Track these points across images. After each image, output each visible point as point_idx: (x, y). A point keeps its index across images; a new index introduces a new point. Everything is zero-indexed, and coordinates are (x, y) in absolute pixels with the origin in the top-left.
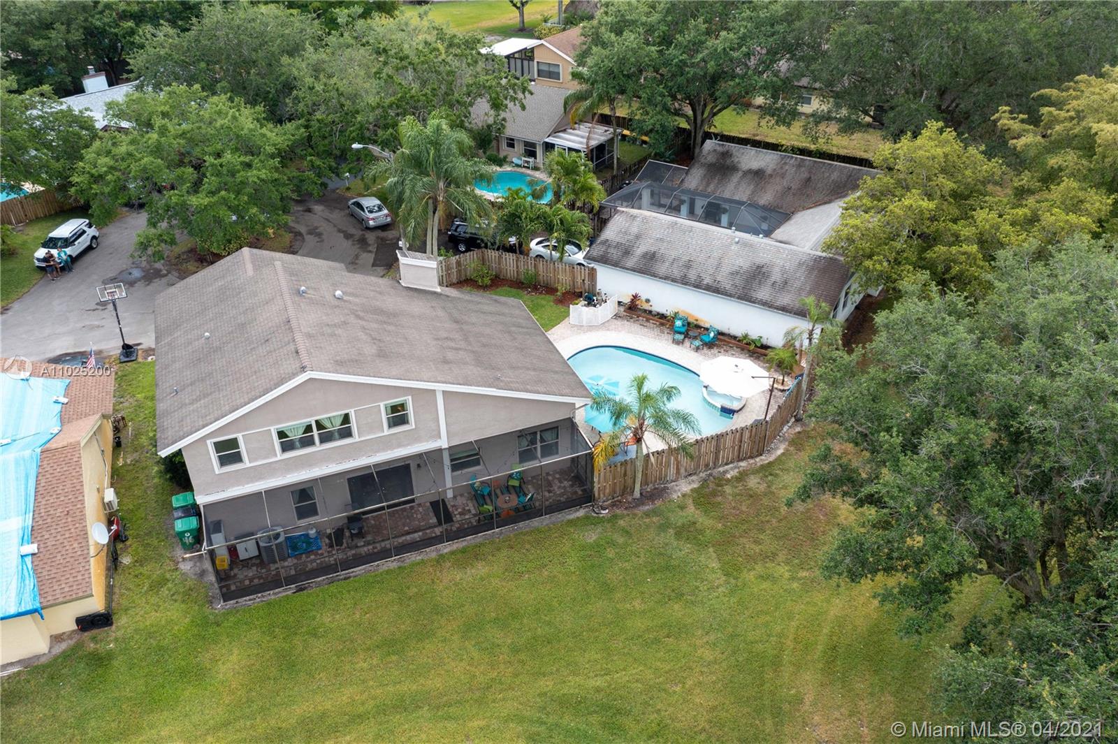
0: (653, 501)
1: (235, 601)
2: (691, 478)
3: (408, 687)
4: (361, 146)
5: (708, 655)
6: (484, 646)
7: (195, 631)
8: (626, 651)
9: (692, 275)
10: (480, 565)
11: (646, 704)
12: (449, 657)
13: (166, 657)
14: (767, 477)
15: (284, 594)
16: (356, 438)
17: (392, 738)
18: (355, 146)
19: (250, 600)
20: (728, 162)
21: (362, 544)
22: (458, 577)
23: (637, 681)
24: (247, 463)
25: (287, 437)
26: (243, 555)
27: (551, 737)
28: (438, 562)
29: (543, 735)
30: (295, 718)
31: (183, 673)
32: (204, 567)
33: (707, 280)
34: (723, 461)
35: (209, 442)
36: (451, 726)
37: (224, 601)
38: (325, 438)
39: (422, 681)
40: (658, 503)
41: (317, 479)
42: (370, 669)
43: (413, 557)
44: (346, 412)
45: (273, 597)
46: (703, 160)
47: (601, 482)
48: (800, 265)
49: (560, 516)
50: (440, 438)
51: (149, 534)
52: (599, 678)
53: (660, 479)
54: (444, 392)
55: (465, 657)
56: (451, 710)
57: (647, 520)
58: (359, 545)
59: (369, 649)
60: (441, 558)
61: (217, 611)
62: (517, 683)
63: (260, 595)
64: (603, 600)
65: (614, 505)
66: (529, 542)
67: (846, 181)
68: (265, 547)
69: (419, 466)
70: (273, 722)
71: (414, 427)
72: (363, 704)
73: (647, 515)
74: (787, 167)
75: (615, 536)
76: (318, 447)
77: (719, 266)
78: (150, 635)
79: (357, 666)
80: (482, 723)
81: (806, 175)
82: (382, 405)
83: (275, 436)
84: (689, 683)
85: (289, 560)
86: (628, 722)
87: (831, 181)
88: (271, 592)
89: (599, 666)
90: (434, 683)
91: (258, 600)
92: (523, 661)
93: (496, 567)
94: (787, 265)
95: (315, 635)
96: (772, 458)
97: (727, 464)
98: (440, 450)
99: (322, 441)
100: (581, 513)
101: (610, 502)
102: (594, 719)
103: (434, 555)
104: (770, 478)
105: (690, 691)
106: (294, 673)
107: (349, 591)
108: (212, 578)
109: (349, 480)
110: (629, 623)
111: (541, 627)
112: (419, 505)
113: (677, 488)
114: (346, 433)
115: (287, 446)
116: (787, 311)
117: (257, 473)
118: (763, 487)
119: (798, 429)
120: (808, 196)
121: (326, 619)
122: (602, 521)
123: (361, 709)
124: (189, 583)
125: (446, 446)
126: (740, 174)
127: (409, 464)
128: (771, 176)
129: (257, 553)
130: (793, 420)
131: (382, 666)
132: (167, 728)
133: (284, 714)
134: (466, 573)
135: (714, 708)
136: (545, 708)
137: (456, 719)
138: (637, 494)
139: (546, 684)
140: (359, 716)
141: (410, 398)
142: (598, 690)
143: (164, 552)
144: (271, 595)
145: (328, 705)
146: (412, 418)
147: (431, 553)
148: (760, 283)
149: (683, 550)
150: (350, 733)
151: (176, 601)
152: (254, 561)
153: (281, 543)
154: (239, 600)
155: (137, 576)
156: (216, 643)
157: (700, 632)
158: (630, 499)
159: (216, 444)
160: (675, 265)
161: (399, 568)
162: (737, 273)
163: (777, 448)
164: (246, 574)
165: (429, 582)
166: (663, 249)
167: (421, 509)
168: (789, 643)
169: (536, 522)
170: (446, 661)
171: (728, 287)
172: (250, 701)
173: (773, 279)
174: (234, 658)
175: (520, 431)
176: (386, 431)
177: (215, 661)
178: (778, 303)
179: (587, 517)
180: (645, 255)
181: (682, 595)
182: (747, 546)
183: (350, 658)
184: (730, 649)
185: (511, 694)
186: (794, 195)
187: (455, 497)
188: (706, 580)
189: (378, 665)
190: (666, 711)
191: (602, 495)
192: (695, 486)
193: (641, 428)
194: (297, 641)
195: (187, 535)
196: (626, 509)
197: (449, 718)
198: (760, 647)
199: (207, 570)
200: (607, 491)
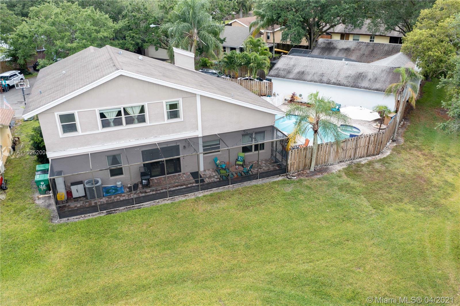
0: (322, 174)
1: (67, 219)
2: (341, 164)
3: (177, 269)
4: (155, 26)
5: (376, 251)
6: (227, 245)
7: (38, 234)
8: (321, 248)
9: (325, 79)
10: (221, 202)
11: (341, 280)
12: (204, 252)
13: (17, 249)
14: (385, 164)
15: (98, 216)
16: (148, 123)
17: (166, 300)
18: (152, 26)
19: (76, 219)
20: (331, 46)
21: (149, 191)
22: (209, 209)
23: (332, 266)
24: (80, 132)
25: (105, 117)
26: (75, 195)
27: (279, 299)
28: (196, 200)
29: (273, 298)
30: (99, 287)
31: (26, 259)
32: (51, 203)
33: (333, 80)
34: (358, 155)
35: (56, 114)
36: (208, 293)
37: (60, 218)
38: (130, 121)
39: (187, 265)
40: (325, 174)
41: (123, 149)
42: (152, 258)
43: (181, 198)
44: (142, 104)
45: (91, 217)
46: (319, 46)
47: (292, 160)
48: (382, 71)
49: (268, 180)
50: (198, 130)
51: (21, 187)
52: (306, 264)
53: (325, 162)
54: (201, 96)
55: (215, 251)
56: (207, 283)
57: (320, 182)
58: (147, 191)
59: (151, 246)
60: (197, 200)
61: (54, 224)
62: (251, 267)
63: (83, 216)
64: (302, 221)
65: (299, 175)
66: (251, 191)
67: (392, 50)
68: (89, 188)
69: (184, 147)
70: (83, 290)
71: (182, 120)
72: (146, 279)
73: (320, 179)
74: (361, 46)
75: (303, 189)
76: (124, 126)
77: (338, 75)
78: (9, 236)
79: (144, 256)
80: (229, 291)
81: (371, 49)
82: (164, 102)
83: (98, 116)
84: (368, 267)
85: (104, 198)
86: (331, 291)
87: (384, 50)
88: (91, 214)
89: (305, 257)
90: (196, 267)
91: (81, 218)
92: (254, 254)
93: (232, 203)
94: (376, 72)
95: (116, 237)
96: (385, 156)
97: (360, 157)
98: (197, 138)
99: (127, 123)
100: (280, 178)
101: (296, 173)
102: (306, 289)
103: (193, 197)
104: (386, 164)
105: (370, 272)
106: (100, 260)
107: (140, 215)
108: (54, 207)
109: (143, 152)
110: (321, 233)
111: (263, 235)
112: (184, 174)
113: (334, 168)
114: (142, 119)
115: (106, 124)
116: (379, 91)
117: (86, 140)
118: (384, 168)
119: (395, 144)
120: (373, 56)
121: (124, 229)
122: (293, 182)
123: (145, 282)
124: (40, 210)
125: (201, 136)
126: (338, 50)
127: (179, 145)
128: (354, 50)
129: (84, 195)
130: (391, 141)
131: (160, 256)
132: (8, 292)
133: (91, 284)
134: (213, 206)
135: (390, 282)
136: (272, 282)
137: (211, 288)
138: (312, 169)
139: (271, 268)
140: (144, 286)
141: (181, 99)
142: (307, 271)
143: (27, 195)
144: (90, 216)
145: (122, 279)
146: (181, 113)
147: (191, 196)
148: (362, 80)
149: (344, 197)
150: (136, 296)
151: (29, 219)
152: (82, 199)
153: (99, 186)
154: (70, 218)
155: (8, 206)
156: (50, 241)
157: (367, 238)
158: (308, 171)
159: (61, 117)
160: (315, 75)
161: (172, 203)
162: (349, 77)
163: (386, 152)
164: (76, 205)
165: (190, 210)
166: (308, 70)
167: (185, 175)
168: (428, 245)
169: (254, 182)
170: (203, 254)
171: (345, 83)
172: (69, 276)
173: (369, 78)
174: (62, 250)
175: (244, 131)
176: (166, 121)
177: (48, 251)
178: (374, 88)
179: (284, 180)
180: (299, 73)
181: (351, 218)
182: (384, 195)
183: (139, 252)
184: (389, 247)
185: (247, 273)
186: (366, 56)
187: (205, 171)
188: (364, 211)
189: (157, 256)
190: (356, 284)
191: (292, 169)
192: (345, 167)
193: (317, 124)
194: (104, 241)
195: (42, 183)
196: (307, 176)
197: (206, 288)
198: (409, 247)
199: (52, 204)
200: (295, 166)
